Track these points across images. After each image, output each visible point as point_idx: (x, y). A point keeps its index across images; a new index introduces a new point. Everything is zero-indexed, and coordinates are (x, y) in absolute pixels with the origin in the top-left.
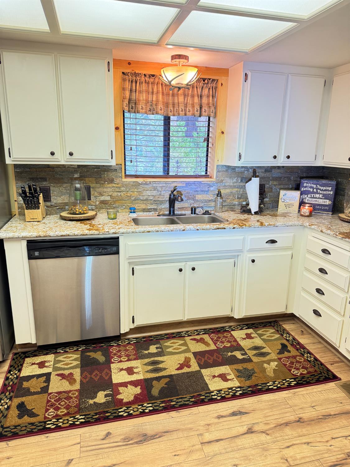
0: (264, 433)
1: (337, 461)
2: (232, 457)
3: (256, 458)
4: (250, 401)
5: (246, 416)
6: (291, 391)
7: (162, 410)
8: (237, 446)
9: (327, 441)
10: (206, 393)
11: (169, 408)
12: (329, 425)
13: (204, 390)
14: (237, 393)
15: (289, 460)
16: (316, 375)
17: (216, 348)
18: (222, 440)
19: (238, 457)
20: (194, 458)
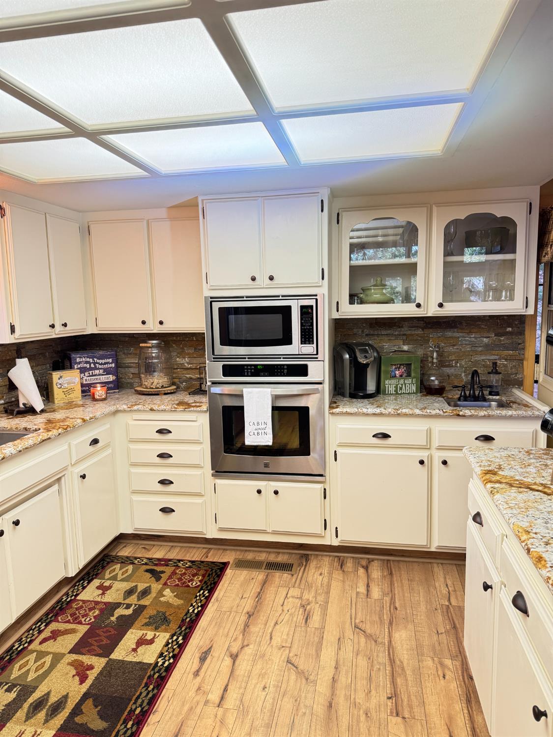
0: (244, 647)
1: (304, 616)
2: (253, 686)
3: (267, 667)
4: (197, 637)
5: (214, 650)
6: (212, 600)
7: (138, 729)
8: (244, 676)
9: (283, 610)
10: (153, 669)
11: (143, 718)
12: (268, 599)
13: (146, 670)
14: (179, 642)
15: (284, 645)
16: (211, 573)
17: (90, 626)
18: (227, 686)
19: (256, 681)
20: (232, 722)
